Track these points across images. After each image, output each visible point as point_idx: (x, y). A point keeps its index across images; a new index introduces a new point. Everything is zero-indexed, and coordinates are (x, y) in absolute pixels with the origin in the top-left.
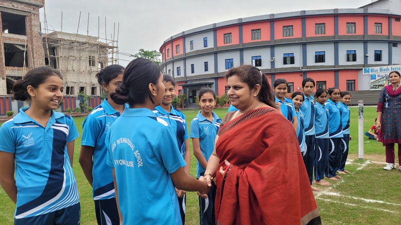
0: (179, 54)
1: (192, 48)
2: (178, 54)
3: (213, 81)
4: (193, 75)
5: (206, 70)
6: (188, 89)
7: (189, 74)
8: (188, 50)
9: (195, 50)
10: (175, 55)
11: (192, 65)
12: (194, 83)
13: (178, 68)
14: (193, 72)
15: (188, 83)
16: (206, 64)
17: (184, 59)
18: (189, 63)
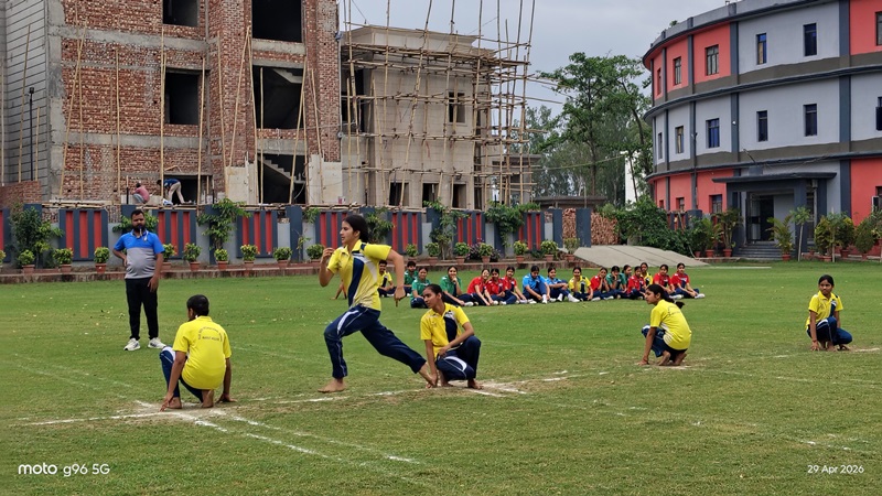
0: (717, 77)
1: (762, 56)
2: (710, 78)
3: (835, 169)
4: (764, 146)
5: (811, 128)
6: (744, 195)
7: (749, 142)
8: (748, 64)
9: (771, 63)
10: (701, 77)
11: (762, 115)
12: (767, 173)
13: (709, 122)
14: (763, 136)
15: (745, 174)
16: (810, 113)
17: (735, 93)
18: (750, 107)
